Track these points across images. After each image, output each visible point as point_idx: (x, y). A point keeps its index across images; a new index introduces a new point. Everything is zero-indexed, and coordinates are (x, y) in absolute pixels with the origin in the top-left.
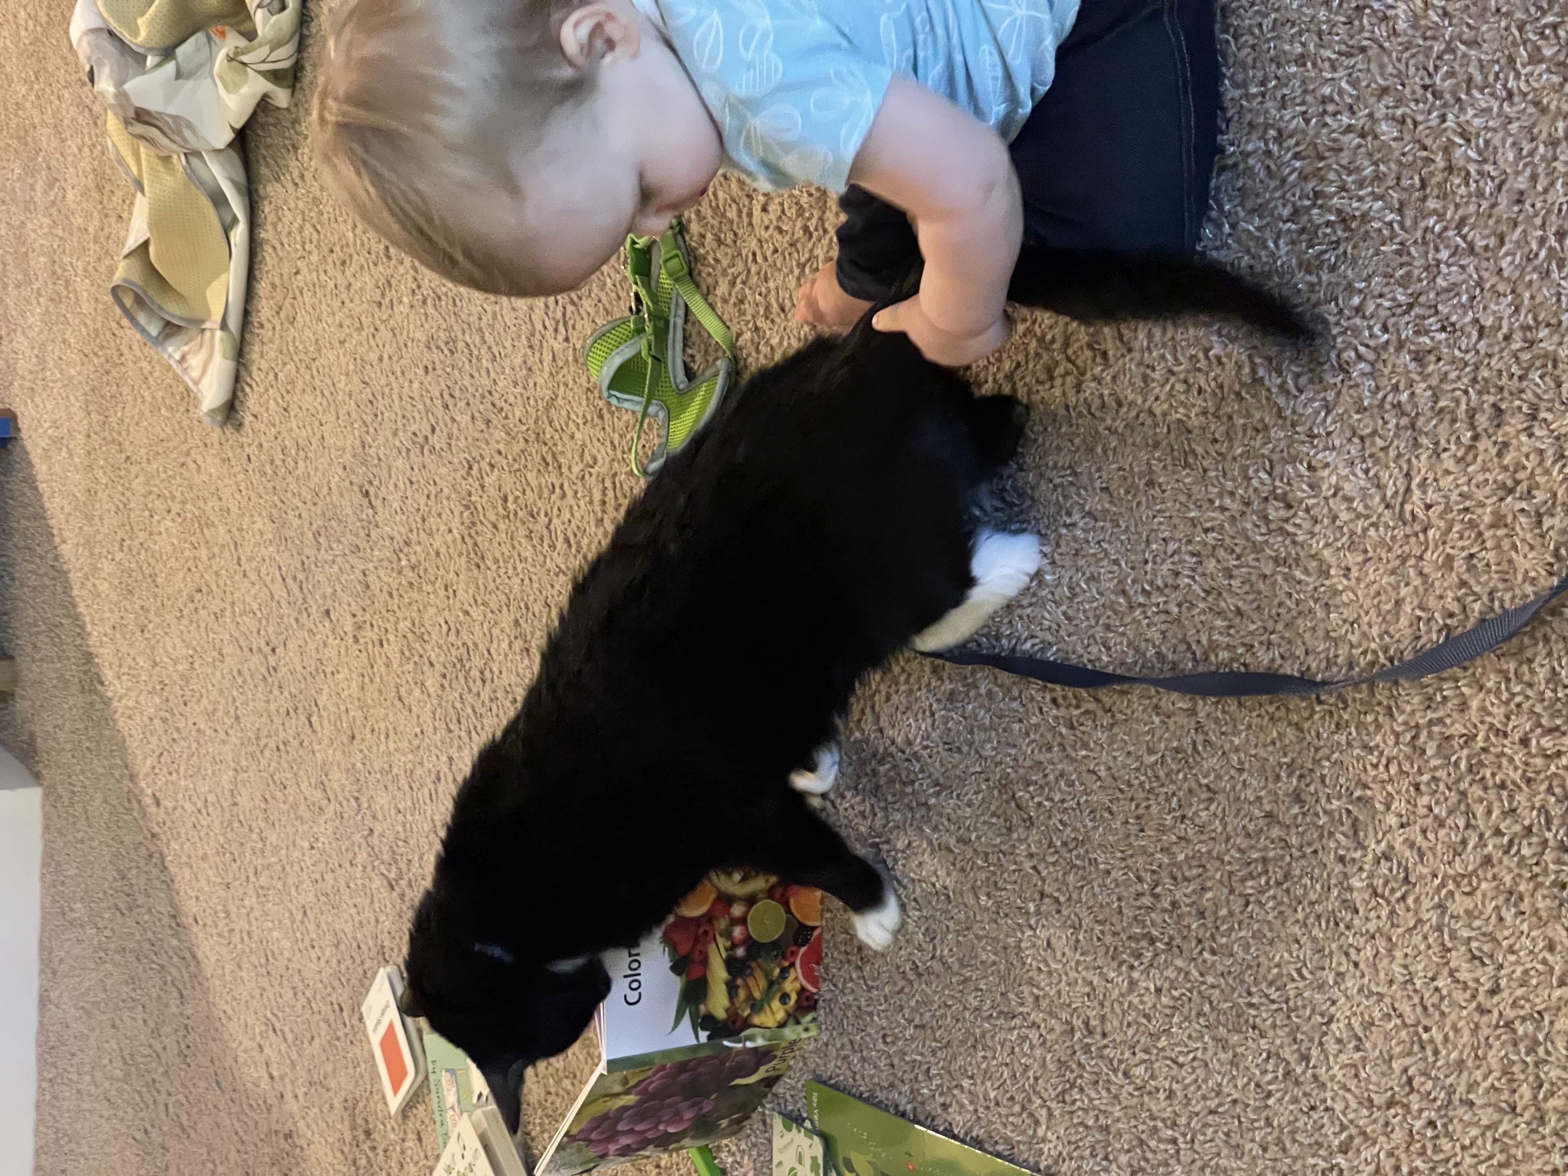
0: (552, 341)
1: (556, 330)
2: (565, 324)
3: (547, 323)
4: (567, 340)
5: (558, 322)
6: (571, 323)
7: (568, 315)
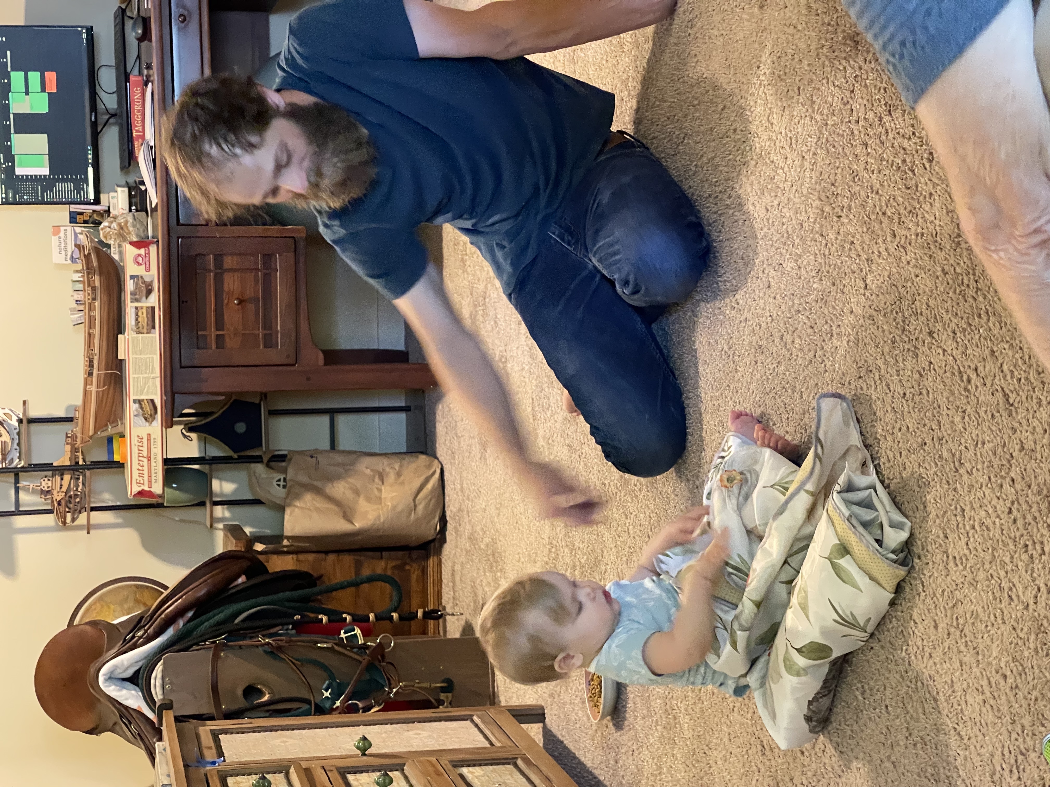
0: (1008, 779)
1: (1011, 771)
2: (1018, 768)
3: (1004, 766)
4: (1019, 779)
5: (1012, 766)
6: (1022, 767)
7: (1019, 761)
